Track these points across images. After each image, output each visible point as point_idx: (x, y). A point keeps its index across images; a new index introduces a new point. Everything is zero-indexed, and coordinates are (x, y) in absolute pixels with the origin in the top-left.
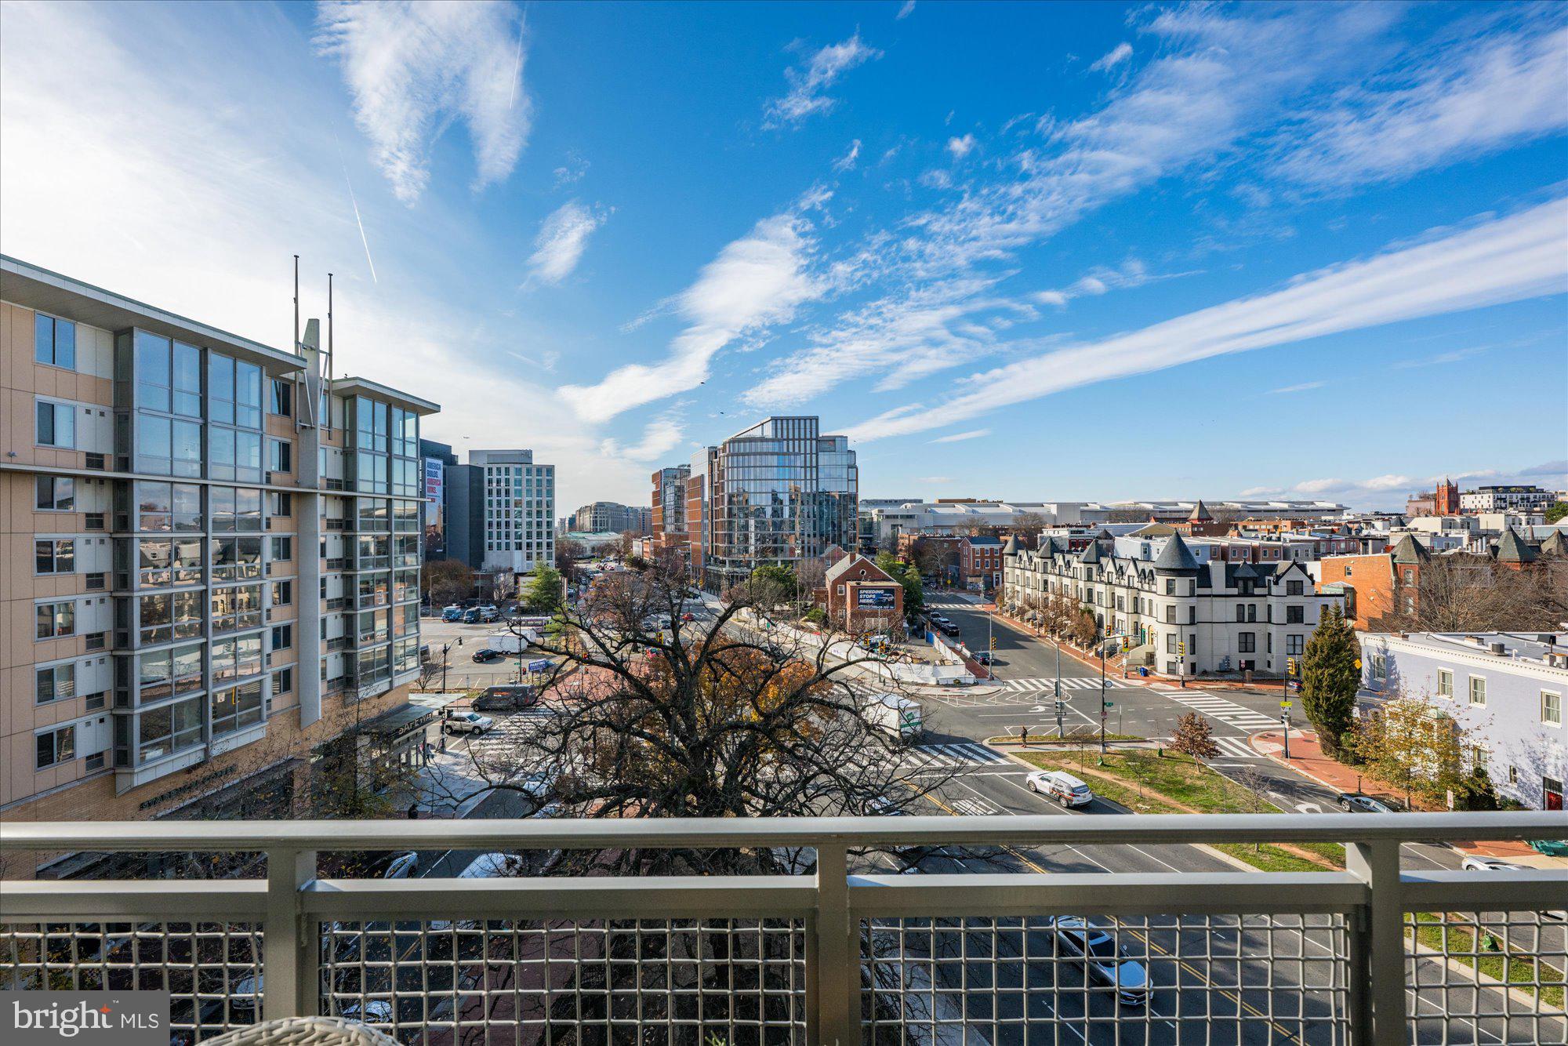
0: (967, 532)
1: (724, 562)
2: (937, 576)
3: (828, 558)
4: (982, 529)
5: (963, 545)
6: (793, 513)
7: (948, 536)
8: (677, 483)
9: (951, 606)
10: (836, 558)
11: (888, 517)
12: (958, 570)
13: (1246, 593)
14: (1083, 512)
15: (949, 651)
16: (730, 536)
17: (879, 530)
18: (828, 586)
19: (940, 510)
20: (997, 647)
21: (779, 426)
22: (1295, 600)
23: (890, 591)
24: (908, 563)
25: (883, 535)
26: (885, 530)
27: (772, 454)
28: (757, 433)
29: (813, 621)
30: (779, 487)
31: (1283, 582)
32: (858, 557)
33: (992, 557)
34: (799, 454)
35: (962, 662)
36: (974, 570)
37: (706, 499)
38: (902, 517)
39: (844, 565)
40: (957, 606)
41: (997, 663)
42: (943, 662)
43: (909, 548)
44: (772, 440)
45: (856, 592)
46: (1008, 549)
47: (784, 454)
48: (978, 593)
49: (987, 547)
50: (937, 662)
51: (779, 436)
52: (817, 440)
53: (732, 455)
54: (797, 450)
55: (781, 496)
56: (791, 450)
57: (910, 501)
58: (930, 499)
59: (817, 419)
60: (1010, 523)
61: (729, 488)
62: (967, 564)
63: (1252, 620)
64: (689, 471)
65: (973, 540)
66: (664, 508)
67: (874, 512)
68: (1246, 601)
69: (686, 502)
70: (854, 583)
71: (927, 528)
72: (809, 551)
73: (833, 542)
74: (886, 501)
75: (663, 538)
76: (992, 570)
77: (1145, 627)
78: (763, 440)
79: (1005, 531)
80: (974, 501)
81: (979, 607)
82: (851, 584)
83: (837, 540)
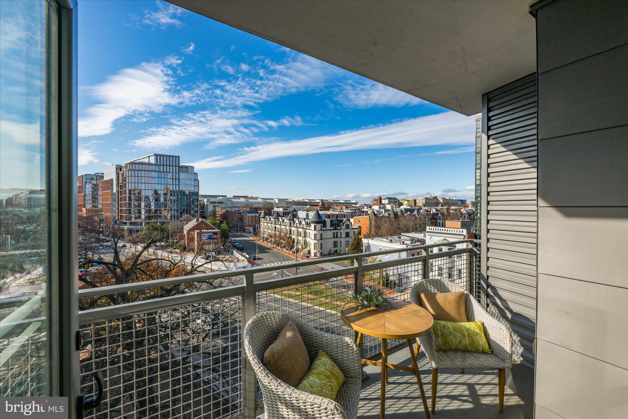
0: (245, 209)
1: (126, 223)
2: (234, 227)
3: (184, 220)
4: (251, 208)
5: (244, 214)
6: (165, 200)
7: (238, 211)
8: (94, 182)
9: (240, 239)
10: (188, 221)
11: (211, 202)
12: (242, 224)
13: (335, 229)
14: (286, 202)
15: (240, 256)
16: (130, 210)
17: (207, 208)
18: (185, 232)
19: (234, 200)
20: (259, 253)
21: (159, 158)
22: (347, 230)
23: (215, 233)
24: (222, 222)
25: (209, 210)
26: (210, 208)
27: (155, 171)
28: (146, 160)
29: (178, 249)
30: (157, 187)
31: (345, 225)
32: (200, 219)
33: (255, 219)
34: (170, 172)
35: (246, 260)
36: (249, 224)
37: (115, 191)
38: (218, 202)
39: (193, 223)
40: (242, 238)
41: (259, 259)
42: (238, 261)
43: (221, 215)
44: (155, 165)
45: (199, 234)
46: (262, 215)
47: (161, 172)
48: (250, 233)
49: (254, 215)
50: (236, 261)
51: (159, 163)
52: (179, 167)
53: (131, 170)
54: (168, 171)
55: (159, 192)
56: (165, 170)
57: (221, 196)
58: (230, 195)
59: (179, 157)
60: (261, 206)
61: (129, 187)
62: (246, 222)
63: (337, 237)
64: (103, 177)
65: (248, 212)
66: (85, 195)
67: (205, 200)
68: (335, 231)
69: (100, 193)
70: (198, 231)
71: (229, 207)
72: (174, 217)
73: (187, 213)
74: (210, 196)
75: (85, 212)
76: (255, 224)
77: (308, 241)
78: (149, 164)
79: (260, 209)
80: (247, 197)
81: (251, 238)
82: (196, 232)
83: (188, 212)
